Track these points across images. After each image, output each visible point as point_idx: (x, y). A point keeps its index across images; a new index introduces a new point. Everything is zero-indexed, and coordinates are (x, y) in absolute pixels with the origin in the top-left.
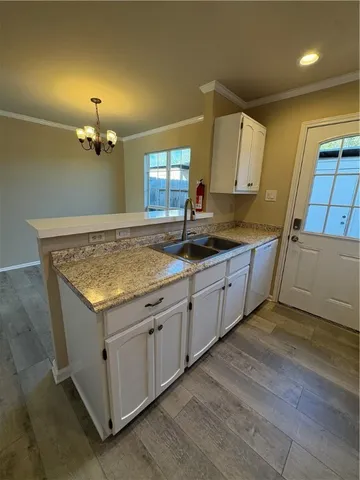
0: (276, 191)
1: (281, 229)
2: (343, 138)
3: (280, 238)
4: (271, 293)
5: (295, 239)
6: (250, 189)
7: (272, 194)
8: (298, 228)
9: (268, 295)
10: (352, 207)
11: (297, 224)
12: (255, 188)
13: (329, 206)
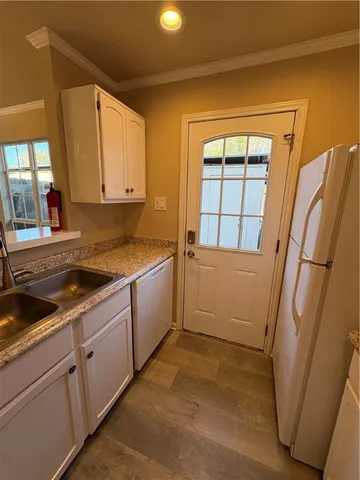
0: (165, 198)
1: (175, 244)
2: (225, 137)
3: (175, 255)
4: (174, 320)
5: (191, 255)
6: (130, 195)
7: (161, 203)
8: (193, 243)
9: (171, 323)
10: (241, 216)
11: (192, 237)
12: (139, 194)
13: (220, 215)
